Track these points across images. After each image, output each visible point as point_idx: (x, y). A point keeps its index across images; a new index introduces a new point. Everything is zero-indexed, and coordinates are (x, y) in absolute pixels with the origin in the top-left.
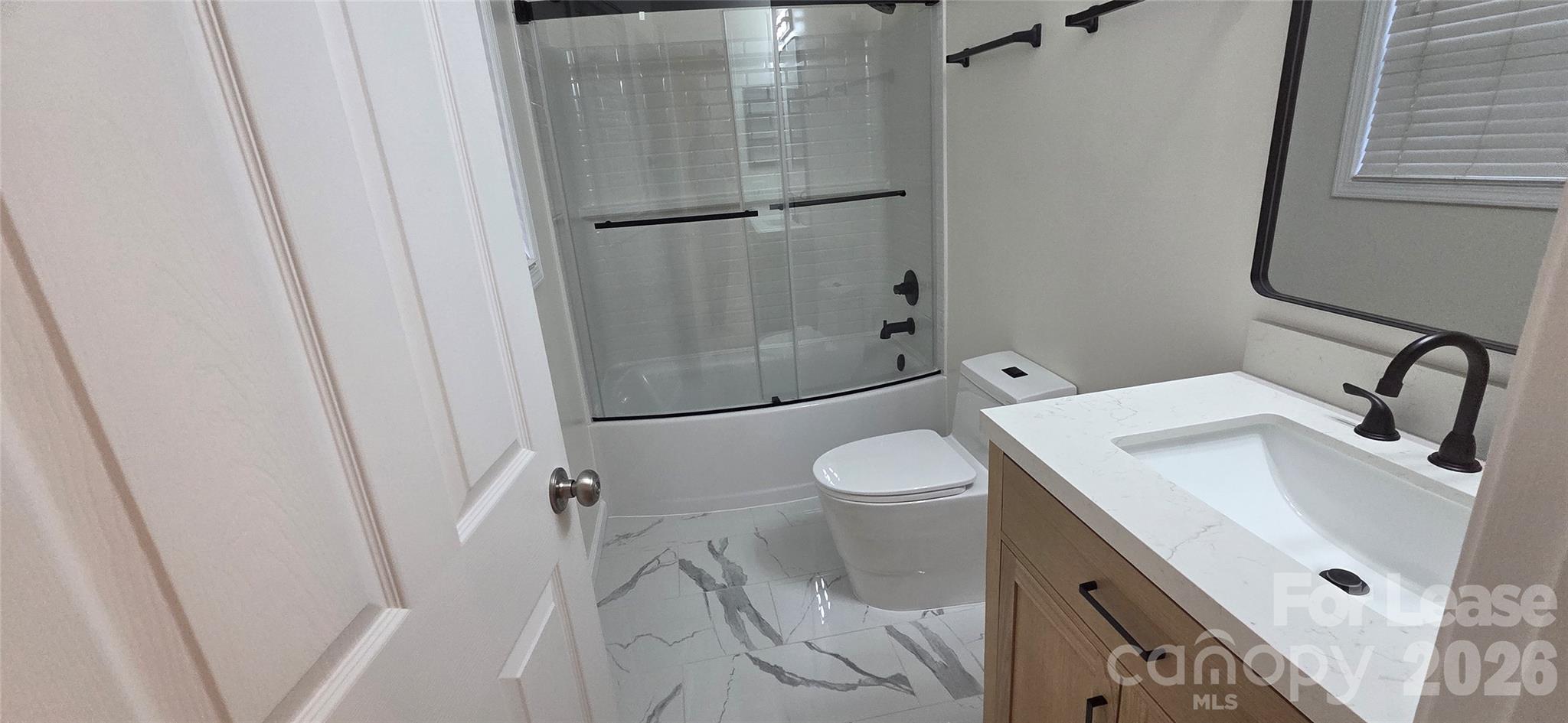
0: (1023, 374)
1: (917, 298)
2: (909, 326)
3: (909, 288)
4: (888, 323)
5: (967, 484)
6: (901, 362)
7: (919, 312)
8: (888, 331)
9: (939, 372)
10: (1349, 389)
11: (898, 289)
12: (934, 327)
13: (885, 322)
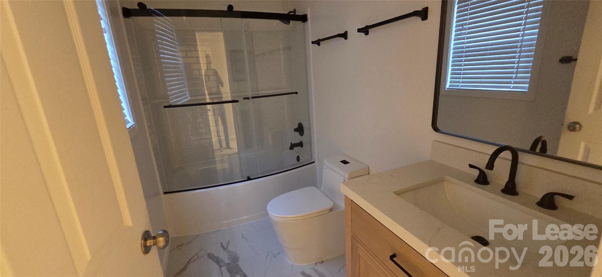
0: (348, 163)
1: (303, 134)
2: (300, 144)
3: (300, 129)
4: (292, 143)
5: (330, 208)
6: (298, 159)
7: (304, 139)
8: (292, 146)
9: (314, 162)
10: (471, 166)
11: (296, 130)
12: (311, 144)
13: (291, 143)
